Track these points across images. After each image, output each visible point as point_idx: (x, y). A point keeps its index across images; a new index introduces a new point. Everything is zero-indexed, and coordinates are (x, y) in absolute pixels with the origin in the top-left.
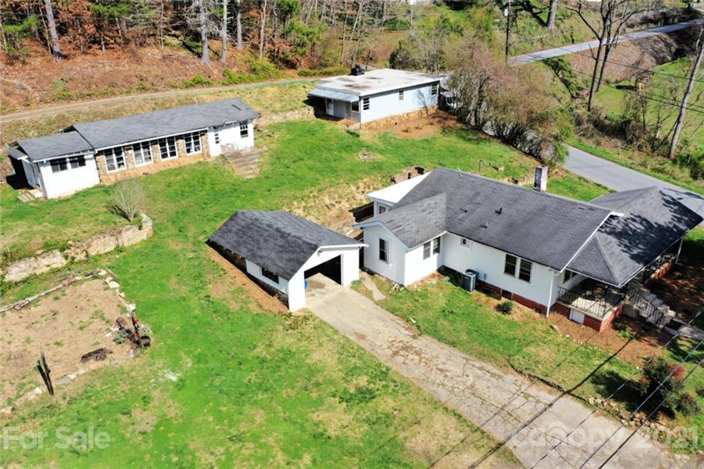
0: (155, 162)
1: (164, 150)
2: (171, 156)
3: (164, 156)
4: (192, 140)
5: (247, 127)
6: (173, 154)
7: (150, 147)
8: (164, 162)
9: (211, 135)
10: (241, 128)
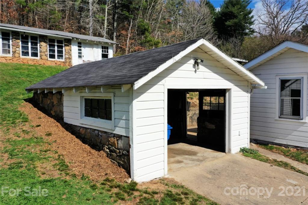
0: (14, 56)
1: (25, 48)
2: (32, 56)
3: (25, 53)
4: (56, 47)
5: (107, 52)
6: (35, 54)
7: (11, 41)
8: (23, 59)
9: (74, 49)
10: (103, 51)
